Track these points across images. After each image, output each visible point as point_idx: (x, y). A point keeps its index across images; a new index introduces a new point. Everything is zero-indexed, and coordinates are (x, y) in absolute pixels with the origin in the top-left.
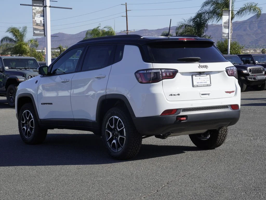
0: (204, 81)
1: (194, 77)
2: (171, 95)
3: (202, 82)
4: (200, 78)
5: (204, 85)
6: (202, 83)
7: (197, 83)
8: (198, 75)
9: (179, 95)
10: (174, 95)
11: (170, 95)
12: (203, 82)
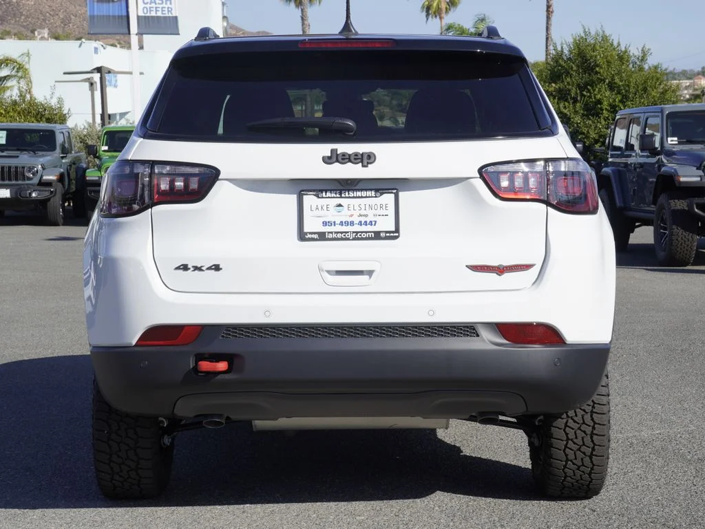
0: (363, 219)
1: (309, 200)
2: (185, 268)
3: (349, 220)
4: (340, 205)
5: (357, 233)
6: (352, 223)
7: (325, 224)
8: (331, 191)
9: (217, 268)
10: (196, 268)
11: (178, 268)
12: (356, 220)
